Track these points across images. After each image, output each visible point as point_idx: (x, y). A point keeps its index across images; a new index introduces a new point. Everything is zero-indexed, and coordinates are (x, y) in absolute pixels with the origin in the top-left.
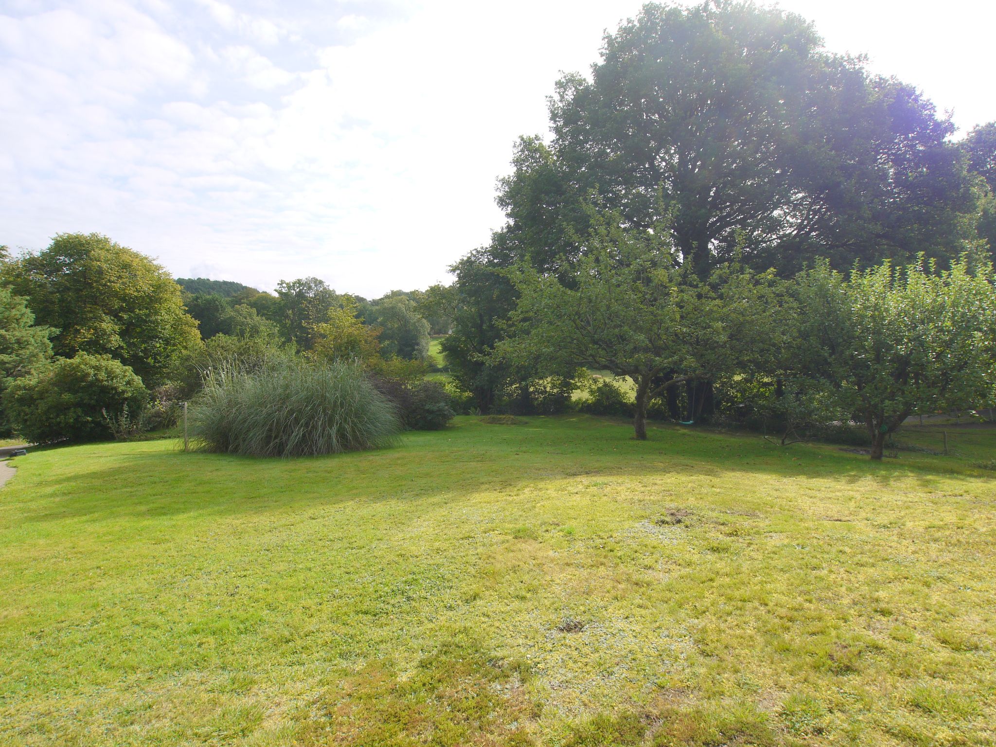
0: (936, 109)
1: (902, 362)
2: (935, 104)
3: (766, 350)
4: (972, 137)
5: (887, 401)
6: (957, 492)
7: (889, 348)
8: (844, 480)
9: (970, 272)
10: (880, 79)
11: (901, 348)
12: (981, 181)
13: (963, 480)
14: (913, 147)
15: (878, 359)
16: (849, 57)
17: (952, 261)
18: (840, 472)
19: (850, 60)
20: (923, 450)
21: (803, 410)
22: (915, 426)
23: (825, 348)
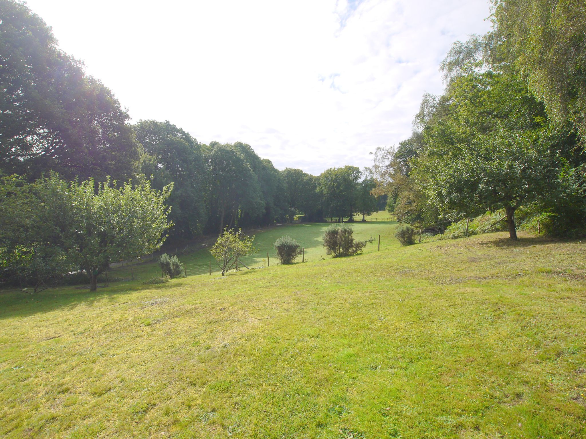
0: (121, 105)
1: (103, 235)
2: (120, 102)
3: (17, 230)
4: (139, 125)
5: (94, 257)
6: (125, 301)
7: (95, 227)
8: (67, 309)
9: (133, 189)
10: (92, 78)
11: (101, 227)
12: (141, 146)
13: (129, 294)
14: (111, 120)
15: (90, 233)
16: (73, 58)
17: (125, 183)
18: (66, 304)
19: (75, 61)
20: (123, 280)
21: (48, 268)
22: (119, 267)
23: (57, 228)
